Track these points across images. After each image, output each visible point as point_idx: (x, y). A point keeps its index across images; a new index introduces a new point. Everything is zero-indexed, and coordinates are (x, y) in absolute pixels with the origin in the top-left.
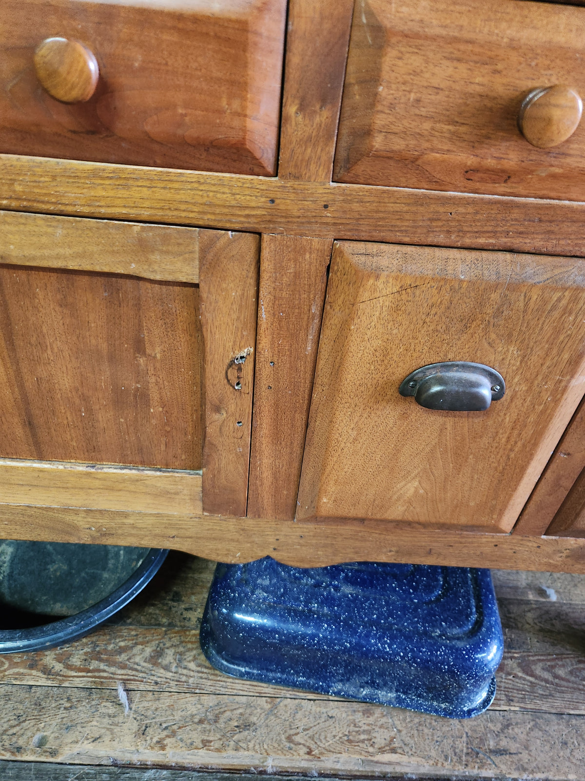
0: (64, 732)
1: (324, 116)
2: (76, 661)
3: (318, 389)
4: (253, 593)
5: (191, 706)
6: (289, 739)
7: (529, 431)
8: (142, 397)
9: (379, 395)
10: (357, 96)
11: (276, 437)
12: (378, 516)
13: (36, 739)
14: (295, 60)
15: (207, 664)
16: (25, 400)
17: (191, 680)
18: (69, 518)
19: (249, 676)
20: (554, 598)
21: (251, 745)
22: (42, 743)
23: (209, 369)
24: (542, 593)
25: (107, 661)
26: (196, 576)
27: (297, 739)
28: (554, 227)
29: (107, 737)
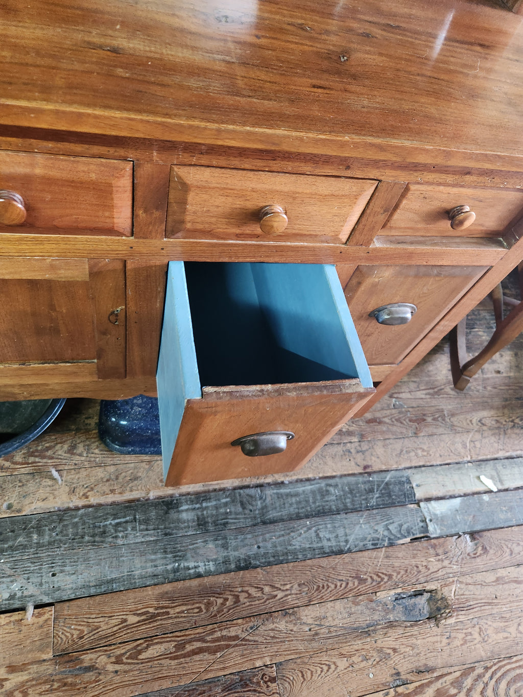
0: (22, 499)
2: (18, 459)
4: (132, 409)
5: (100, 473)
8: (55, 330)
10: (174, 207)
13: (5, 506)
14: (139, 194)
17: (97, 460)
18: (9, 389)
19: (134, 453)
21: (139, 488)
22: (10, 507)
25: (39, 456)
28: (283, 253)
29: (51, 497)
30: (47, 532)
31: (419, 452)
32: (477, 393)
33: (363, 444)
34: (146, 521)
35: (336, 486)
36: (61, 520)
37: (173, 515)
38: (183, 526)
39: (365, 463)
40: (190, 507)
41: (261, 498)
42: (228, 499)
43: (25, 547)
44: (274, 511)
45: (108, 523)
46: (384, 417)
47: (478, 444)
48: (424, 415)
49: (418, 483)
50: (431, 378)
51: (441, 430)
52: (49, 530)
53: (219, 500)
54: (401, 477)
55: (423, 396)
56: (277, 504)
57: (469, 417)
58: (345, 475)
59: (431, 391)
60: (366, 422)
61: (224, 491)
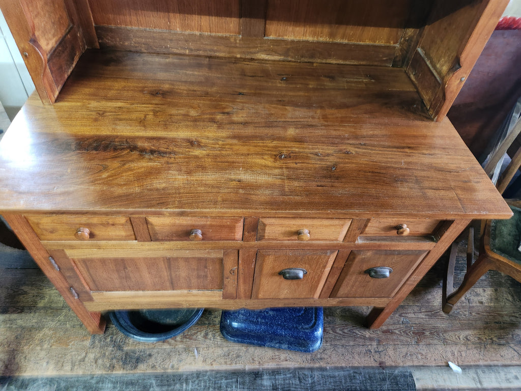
0: (179, 362)
1: (252, 233)
2: (178, 339)
3: (256, 274)
4: (238, 316)
5: (219, 351)
6: (253, 359)
7: (316, 279)
8: (205, 276)
9: (273, 275)
10: (260, 231)
12: (277, 298)
13: (170, 366)
14: (246, 227)
15: (222, 337)
16: (172, 279)
17: (218, 343)
18: (180, 302)
19: (238, 341)
21: (240, 362)
22: (173, 367)
23: (225, 271)
25: (189, 338)
27: (255, 359)
29: (193, 363)
30: (191, 384)
31: (420, 356)
32: (465, 317)
33: (379, 347)
34: (243, 383)
35: (360, 374)
36: (198, 377)
37: (259, 381)
39: (381, 360)
40: (269, 377)
41: (311, 377)
42: (291, 375)
44: (319, 386)
45: (223, 381)
46: (395, 329)
47: (464, 354)
48: (424, 330)
49: (417, 377)
50: (430, 304)
51: (436, 342)
52: (192, 382)
53: (286, 375)
54: (405, 372)
55: (424, 317)
56: (321, 382)
57: (457, 333)
58: (367, 367)
59: (430, 313)
60: (382, 332)
61: (289, 369)
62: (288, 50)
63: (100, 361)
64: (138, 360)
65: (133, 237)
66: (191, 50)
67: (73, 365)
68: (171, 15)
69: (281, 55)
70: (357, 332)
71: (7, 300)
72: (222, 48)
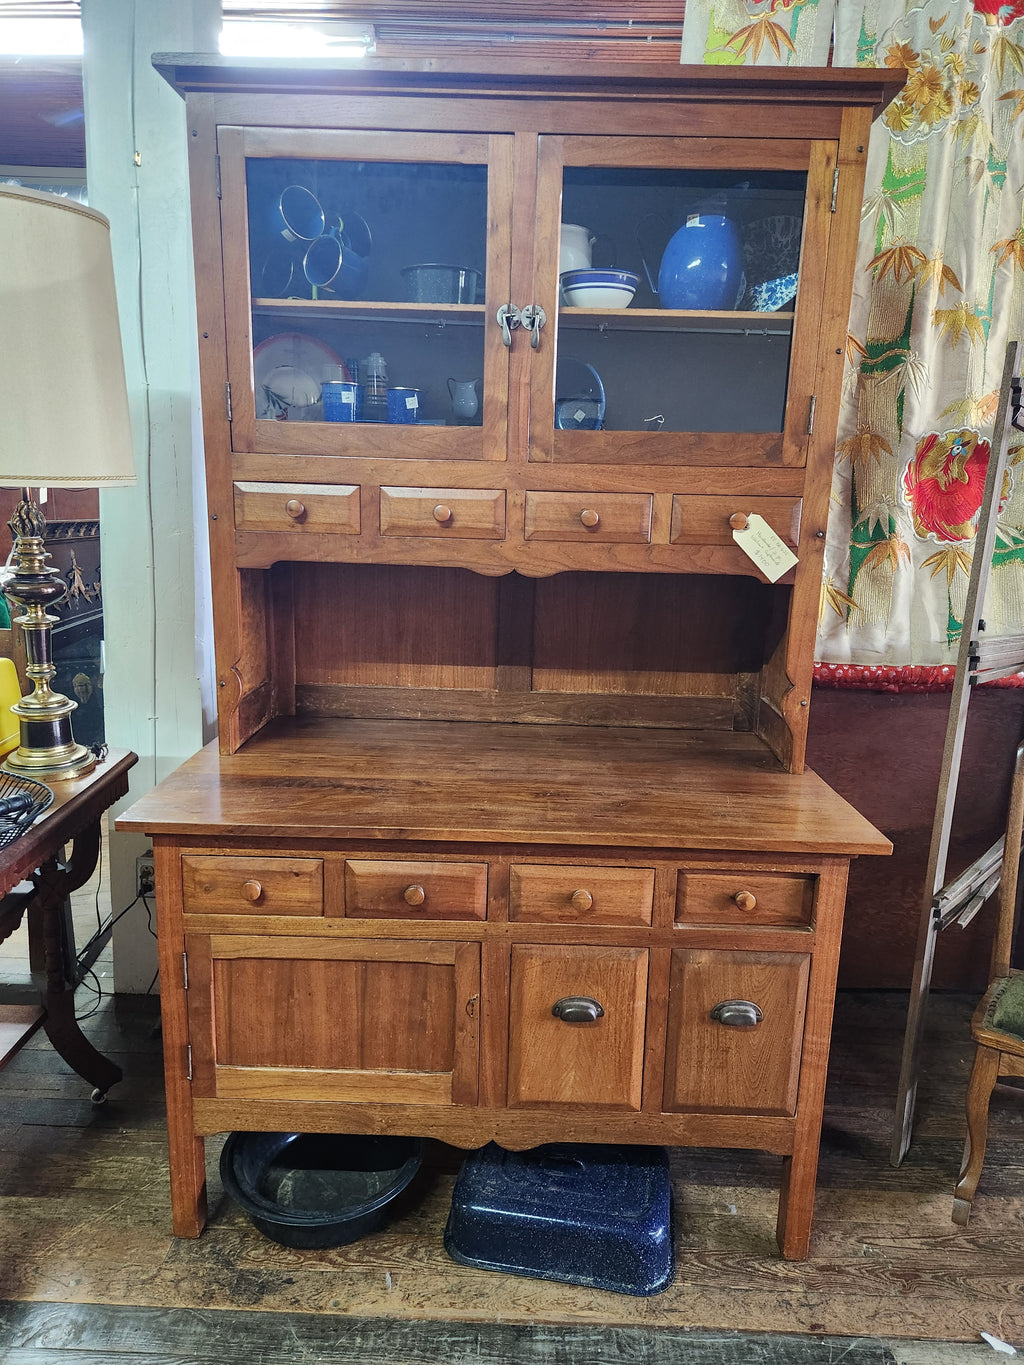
0: (351, 1298)
1: (503, 901)
2: (353, 1255)
3: (512, 1015)
5: (440, 1283)
6: (513, 1302)
7: (624, 1035)
8: (423, 1024)
9: (542, 1017)
10: (513, 895)
11: (493, 1047)
12: (556, 1100)
13: (330, 1304)
14: (491, 885)
15: (449, 1257)
16: (363, 1030)
17: (439, 1268)
18: (370, 1112)
20: (734, 1212)
21: (485, 1306)
22: (336, 1304)
23: (458, 1005)
24: (725, 1208)
25: (375, 1256)
26: (439, 1200)
27: (519, 1302)
29: (382, 1301)
30: (373, 1338)
31: (909, 1318)
33: (810, 1296)
34: (490, 1345)
35: (765, 1344)
36: (390, 1328)
37: (525, 1344)
38: (536, 1358)
39: (814, 1321)
40: (549, 1337)
41: (648, 1342)
42: (600, 1337)
43: (346, 1349)
44: (665, 1362)
45: (443, 1339)
46: (848, 1266)
48: (917, 1270)
49: (906, 1360)
50: (931, 1224)
51: (948, 1293)
52: (375, 1335)
53: (587, 1336)
54: (875, 1348)
55: (917, 1246)
56: (671, 1355)
57: (1002, 1281)
58: (781, 1333)
59: (933, 1241)
60: (817, 1269)
61: (596, 1326)
62: (569, 707)
63: (184, 1285)
64: (264, 1288)
65: (319, 906)
66: (426, 712)
67: (129, 1287)
68: (402, 666)
69: (557, 716)
70: (757, 1266)
71: (17, 1174)
72: (471, 708)
